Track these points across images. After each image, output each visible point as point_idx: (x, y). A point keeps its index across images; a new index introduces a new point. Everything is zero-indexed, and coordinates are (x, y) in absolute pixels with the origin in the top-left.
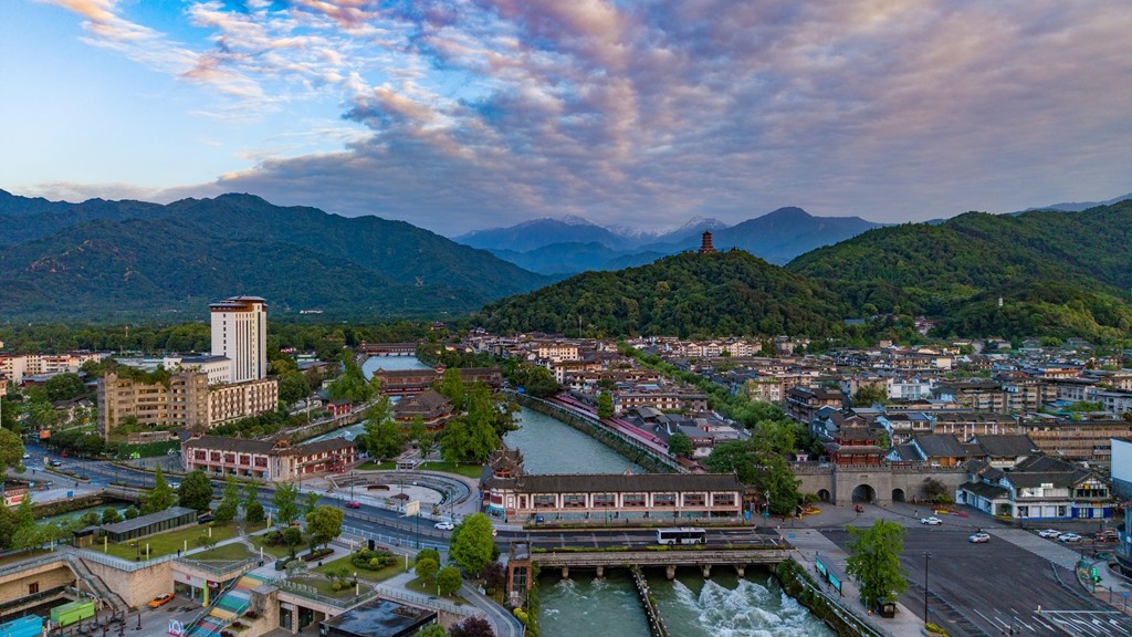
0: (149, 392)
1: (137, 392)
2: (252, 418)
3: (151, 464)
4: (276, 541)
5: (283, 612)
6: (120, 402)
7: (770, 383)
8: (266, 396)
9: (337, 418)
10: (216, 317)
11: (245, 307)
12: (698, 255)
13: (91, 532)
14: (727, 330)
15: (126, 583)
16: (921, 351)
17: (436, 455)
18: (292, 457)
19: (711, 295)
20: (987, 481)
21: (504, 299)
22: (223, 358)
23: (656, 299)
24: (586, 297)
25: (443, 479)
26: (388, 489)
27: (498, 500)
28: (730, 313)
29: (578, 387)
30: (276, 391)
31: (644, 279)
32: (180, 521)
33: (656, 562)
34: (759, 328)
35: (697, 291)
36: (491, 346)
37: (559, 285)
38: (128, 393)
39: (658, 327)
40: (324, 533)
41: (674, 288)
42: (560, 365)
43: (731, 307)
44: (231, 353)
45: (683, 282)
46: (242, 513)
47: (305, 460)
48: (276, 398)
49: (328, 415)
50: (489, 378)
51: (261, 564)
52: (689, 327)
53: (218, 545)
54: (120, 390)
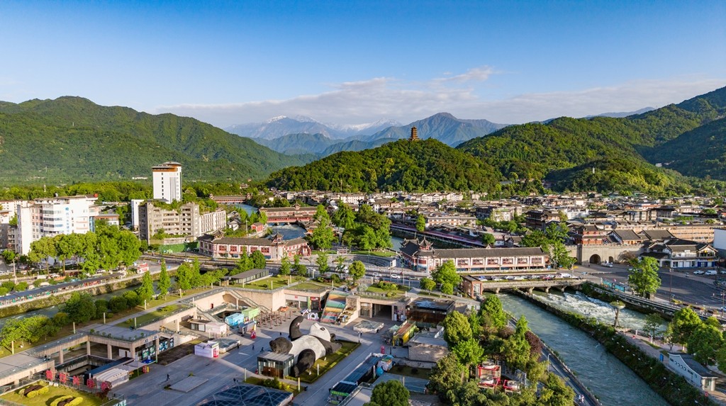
0: (169, 215)
1: (162, 215)
5: (362, 308)
6: (155, 221)
7: (504, 212)
8: (221, 219)
10: (157, 175)
11: (173, 168)
12: (409, 141)
13: (227, 279)
15: (268, 299)
19: (423, 167)
20: (655, 251)
23: (387, 169)
24: (343, 168)
27: (425, 262)
28: (435, 177)
30: (225, 217)
31: (377, 157)
32: (261, 275)
37: (324, 160)
38: (158, 215)
39: (391, 186)
41: (396, 163)
43: (436, 173)
44: (167, 197)
45: (402, 159)
47: (288, 249)
48: (225, 221)
51: (334, 289)
52: (410, 186)
54: (155, 213)
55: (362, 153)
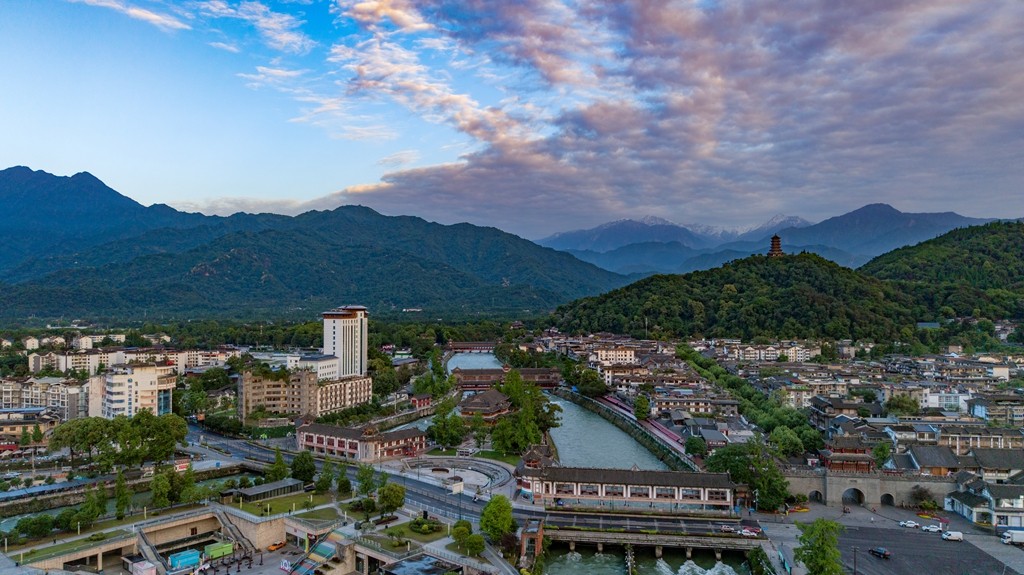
0: (274, 386)
1: (266, 387)
2: (351, 408)
3: (275, 443)
4: (357, 508)
5: (358, 560)
6: (254, 394)
7: (802, 391)
8: (362, 390)
9: (418, 409)
10: (328, 323)
11: (351, 314)
12: (767, 258)
13: (231, 494)
14: (792, 332)
15: (253, 531)
16: (982, 359)
17: (489, 445)
18: (376, 443)
19: (777, 299)
20: (972, 490)
21: (576, 301)
22: (332, 357)
23: (722, 301)
24: (653, 300)
25: (492, 466)
26: (448, 471)
27: (528, 486)
28: (795, 316)
29: (624, 389)
30: (370, 387)
31: (711, 282)
32: (292, 489)
33: (645, 543)
34: (824, 331)
35: (763, 294)
36: (559, 346)
37: (627, 288)
38: (259, 387)
39: (723, 329)
40: (392, 503)
41: (741, 291)
42: (609, 368)
43: (796, 310)
44: (339, 353)
45: (750, 285)
46: (335, 485)
47: (386, 445)
48: (370, 392)
49: (412, 407)
50: (548, 377)
51: (345, 524)
52: (753, 329)
53: (317, 508)
54: (254, 385)
55: (687, 277)
